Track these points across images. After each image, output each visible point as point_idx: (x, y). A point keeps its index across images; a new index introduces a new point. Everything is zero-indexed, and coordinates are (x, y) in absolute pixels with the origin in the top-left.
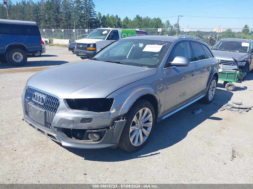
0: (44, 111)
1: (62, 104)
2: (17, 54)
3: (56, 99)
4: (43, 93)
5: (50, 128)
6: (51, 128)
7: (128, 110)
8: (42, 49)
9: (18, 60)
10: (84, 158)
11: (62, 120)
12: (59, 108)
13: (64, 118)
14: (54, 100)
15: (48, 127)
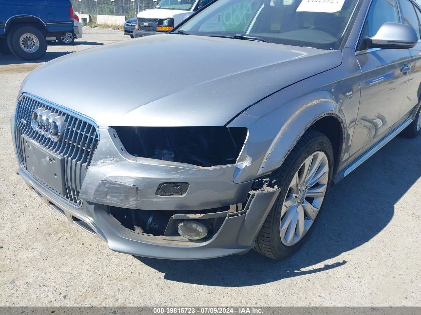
0: (59, 157)
1: (106, 141)
2: (29, 37)
3: (90, 126)
4: (57, 111)
5: (78, 201)
6: (80, 203)
7: (283, 160)
8: (74, 28)
9: (31, 48)
10: (164, 274)
11: (107, 185)
12: (96, 150)
13: (111, 179)
14: (85, 130)
15: (72, 200)
